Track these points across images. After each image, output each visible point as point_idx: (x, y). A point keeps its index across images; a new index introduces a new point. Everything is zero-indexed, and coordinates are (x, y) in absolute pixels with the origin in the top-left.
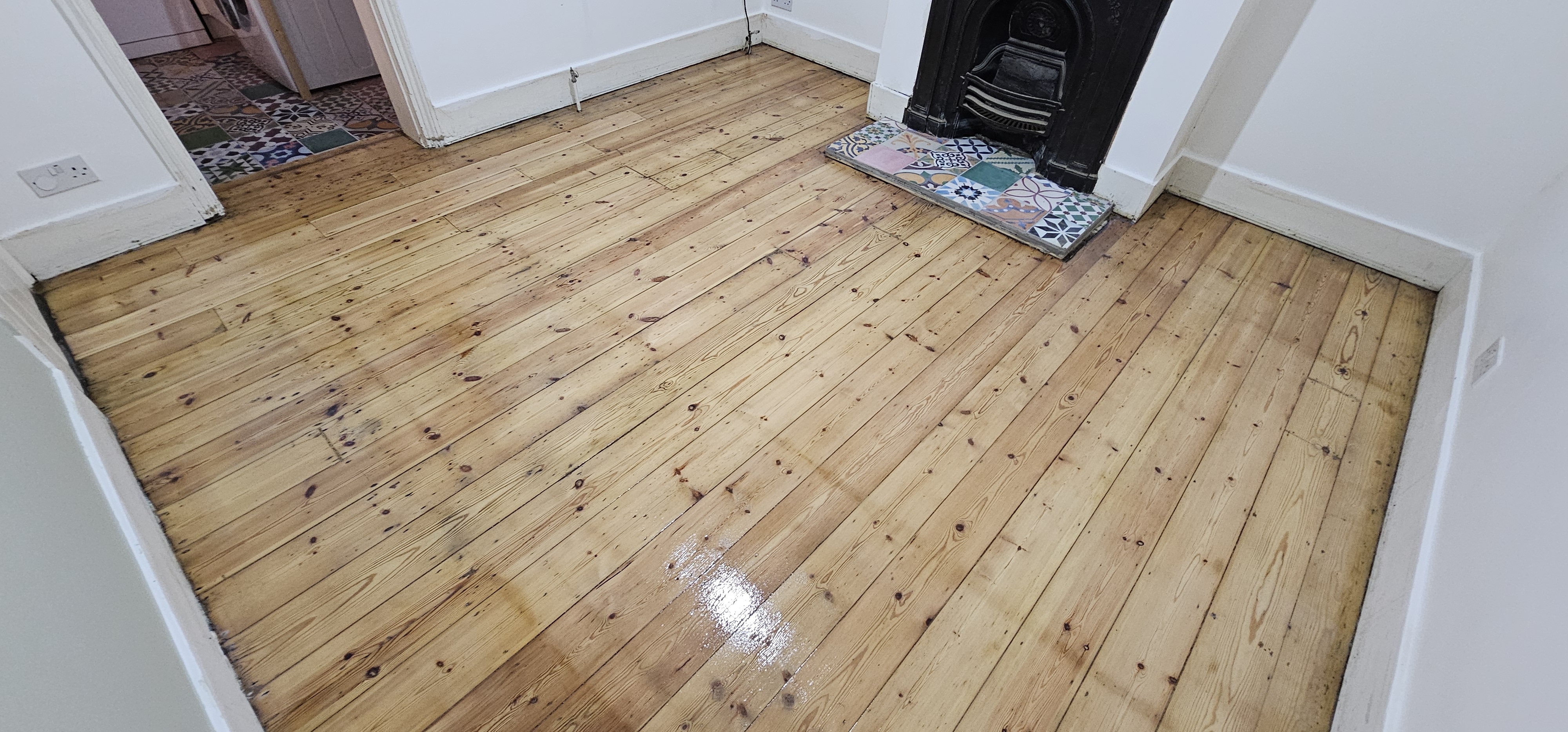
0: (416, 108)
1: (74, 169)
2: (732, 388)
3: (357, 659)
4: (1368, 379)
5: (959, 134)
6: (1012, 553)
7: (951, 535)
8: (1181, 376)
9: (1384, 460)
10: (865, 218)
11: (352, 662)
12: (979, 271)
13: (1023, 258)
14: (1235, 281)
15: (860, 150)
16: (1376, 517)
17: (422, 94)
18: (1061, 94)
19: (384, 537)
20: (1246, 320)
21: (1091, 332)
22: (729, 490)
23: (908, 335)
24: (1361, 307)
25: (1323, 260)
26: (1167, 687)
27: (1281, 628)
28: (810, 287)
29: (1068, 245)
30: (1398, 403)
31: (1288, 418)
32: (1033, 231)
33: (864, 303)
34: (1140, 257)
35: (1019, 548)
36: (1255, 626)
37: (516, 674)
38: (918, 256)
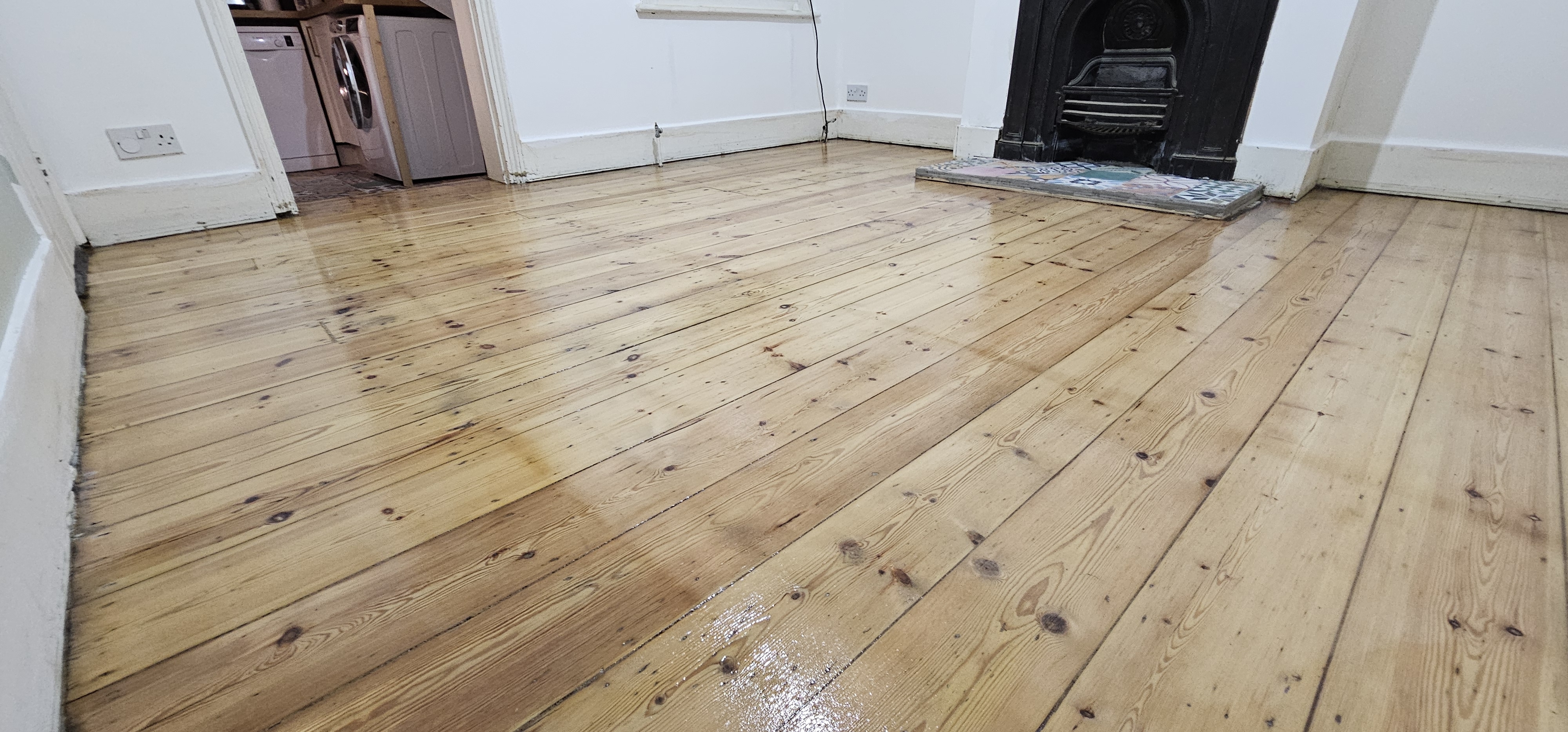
0: (504, 141)
1: (161, 136)
2: (835, 295)
3: (264, 502)
7: (1198, 400)
11: (253, 506)
12: (1123, 227)
13: (1173, 219)
17: (512, 126)
18: (1174, 85)
19: (361, 395)
21: (1292, 261)
22: (843, 363)
23: (1052, 262)
28: (919, 238)
32: (1177, 198)
33: (988, 246)
34: (1320, 219)
35: (1321, 414)
37: (507, 524)
38: (1040, 220)
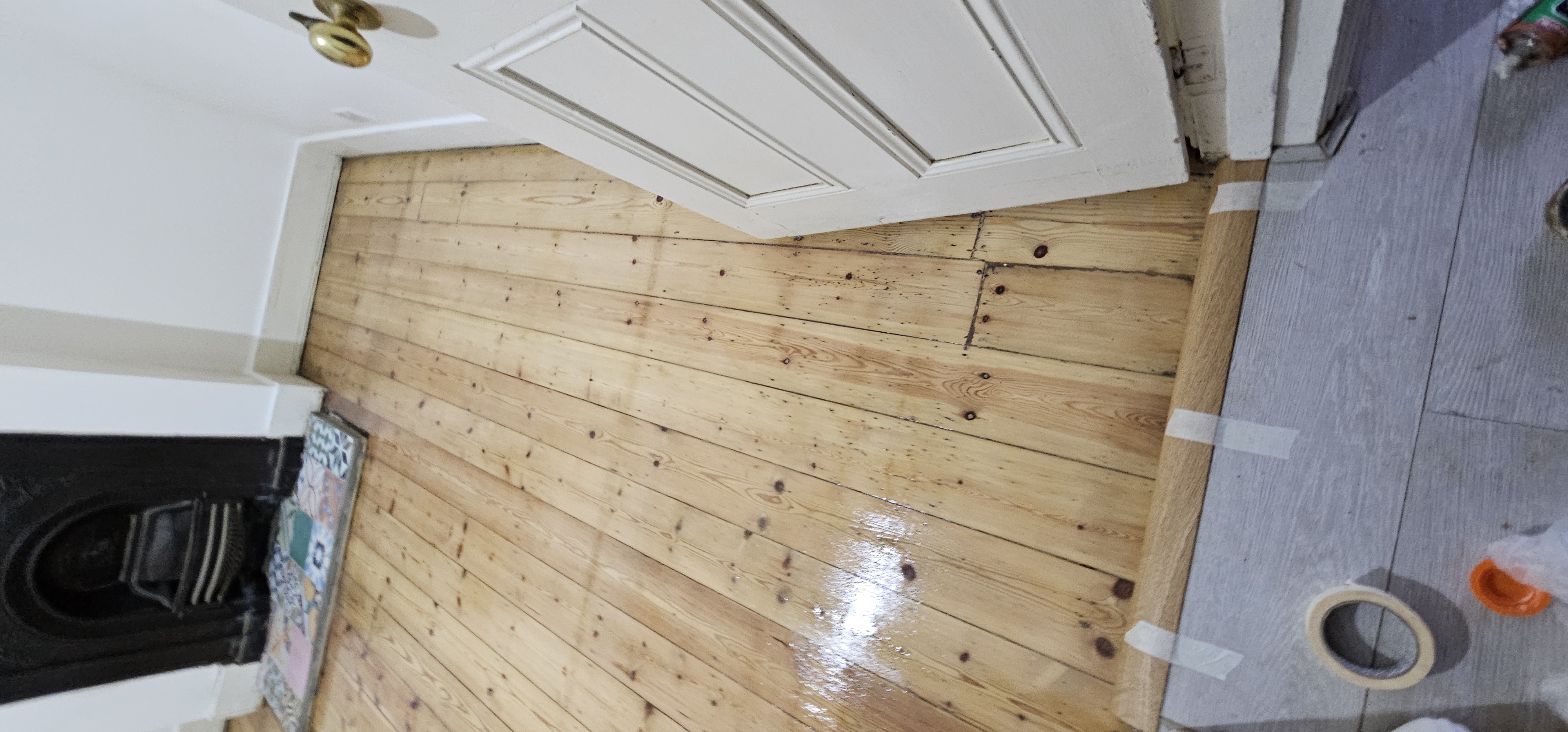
4: (410, 182)
5: (264, 590)
6: (597, 384)
7: (600, 439)
8: (437, 308)
9: (459, 158)
10: (363, 656)
12: (391, 511)
13: (373, 475)
14: (360, 293)
15: (293, 697)
16: (496, 151)
18: (186, 503)
20: (387, 276)
21: (420, 390)
22: (633, 675)
23: (458, 555)
24: (362, 202)
25: (334, 238)
26: (640, 240)
27: (579, 184)
28: (438, 685)
29: (350, 439)
30: (421, 159)
31: (448, 224)
32: (344, 476)
33: (442, 616)
34: (355, 373)
35: (591, 380)
36: (584, 200)
38: (388, 580)
